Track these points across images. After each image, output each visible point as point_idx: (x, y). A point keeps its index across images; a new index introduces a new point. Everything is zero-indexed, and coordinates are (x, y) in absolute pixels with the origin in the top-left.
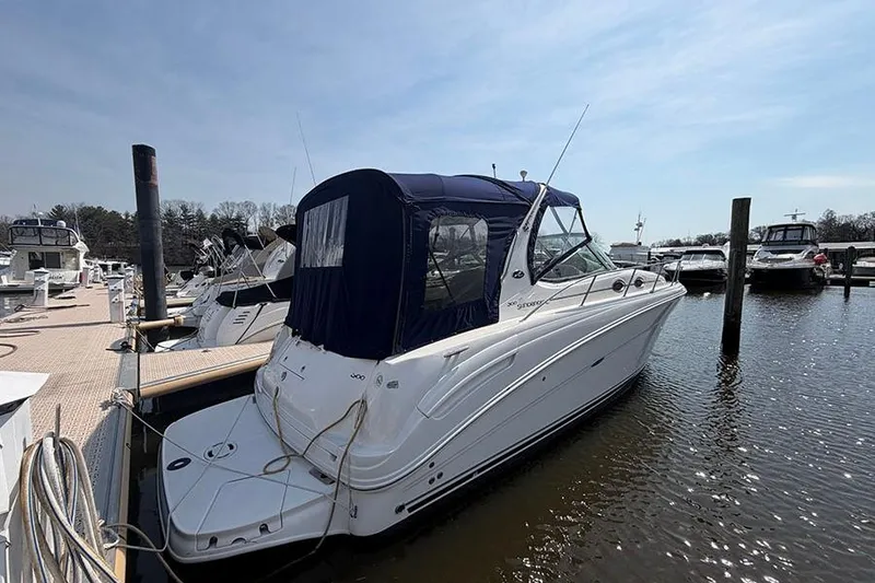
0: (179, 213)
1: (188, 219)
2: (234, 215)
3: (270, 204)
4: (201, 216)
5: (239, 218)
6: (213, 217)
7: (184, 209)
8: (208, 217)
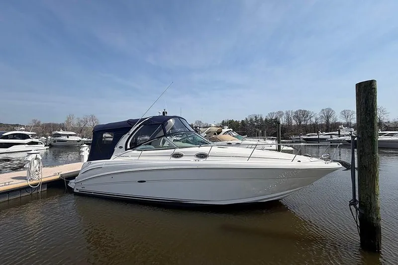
0: (254, 119)
1: (257, 121)
2: (274, 118)
3: (289, 111)
4: (261, 119)
5: (276, 119)
6: (266, 119)
7: (256, 117)
8: (264, 119)
